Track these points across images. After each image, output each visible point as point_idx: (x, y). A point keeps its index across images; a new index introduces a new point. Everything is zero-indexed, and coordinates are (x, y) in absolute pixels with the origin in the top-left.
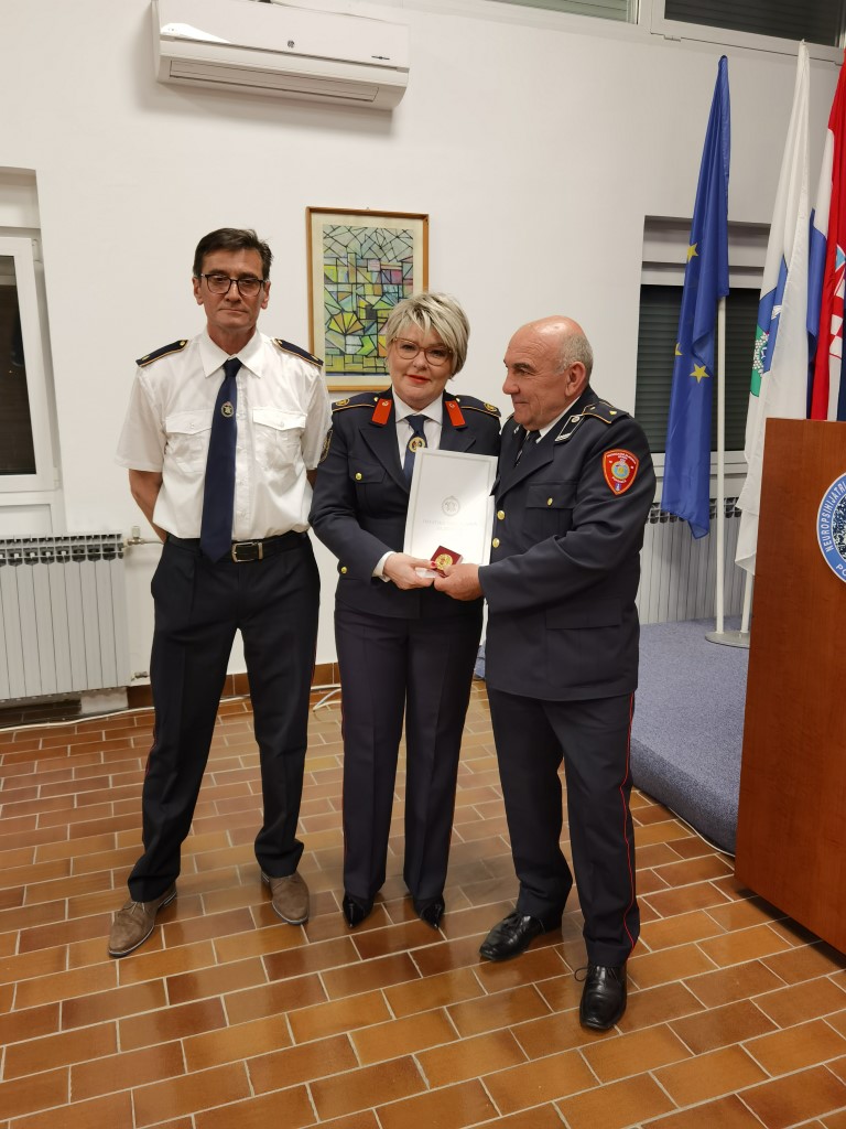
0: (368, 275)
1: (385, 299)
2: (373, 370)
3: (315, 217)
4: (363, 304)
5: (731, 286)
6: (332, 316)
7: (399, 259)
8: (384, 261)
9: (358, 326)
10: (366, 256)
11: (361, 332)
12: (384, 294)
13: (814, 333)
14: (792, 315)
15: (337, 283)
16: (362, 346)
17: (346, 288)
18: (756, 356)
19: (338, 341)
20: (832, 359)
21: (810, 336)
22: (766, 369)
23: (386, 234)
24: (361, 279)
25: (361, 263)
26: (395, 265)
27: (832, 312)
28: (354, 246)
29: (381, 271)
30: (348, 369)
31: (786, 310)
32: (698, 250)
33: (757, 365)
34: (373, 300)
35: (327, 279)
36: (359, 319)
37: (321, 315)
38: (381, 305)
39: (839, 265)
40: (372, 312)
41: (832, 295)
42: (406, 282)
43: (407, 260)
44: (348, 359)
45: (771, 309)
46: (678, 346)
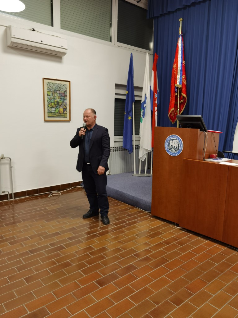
0: (57, 94)
1: (61, 100)
2: (58, 116)
3: (45, 80)
4: (56, 101)
5: (135, 99)
6: (49, 104)
7: (64, 90)
8: (61, 91)
9: (55, 106)
10: (57, 90)
11: (55, 107)
12: (61, 99)
13: (152, 110)
14: (148, 106)
15: (50, 96)
16: (56, 111)
17: (52, 97)
18: (141, 115)
19: (50, 109)
20: (156, 116)
21: (151, 110)
22: (144, 117)
23: (61, 85)
24: (55, 95)
25: (55, 91)
26: (63, 92)
27: (155, 106)
28: (54, 87)
29: (60, 93)
30: (53, 116)
31: (147, 105)
32: (128, 92)
33: (142, 116)
34: (58, 100)
35: (48, 95)
36: (55, 104)
37: (46, 103)
38: (60, 101)
39: (156, 97)
40: (58, 103)
41: (155, 103)
42: (65, 96)
43: (66, 91)
44: (53, 114)
45: (144, 105)
46: (125, 112)
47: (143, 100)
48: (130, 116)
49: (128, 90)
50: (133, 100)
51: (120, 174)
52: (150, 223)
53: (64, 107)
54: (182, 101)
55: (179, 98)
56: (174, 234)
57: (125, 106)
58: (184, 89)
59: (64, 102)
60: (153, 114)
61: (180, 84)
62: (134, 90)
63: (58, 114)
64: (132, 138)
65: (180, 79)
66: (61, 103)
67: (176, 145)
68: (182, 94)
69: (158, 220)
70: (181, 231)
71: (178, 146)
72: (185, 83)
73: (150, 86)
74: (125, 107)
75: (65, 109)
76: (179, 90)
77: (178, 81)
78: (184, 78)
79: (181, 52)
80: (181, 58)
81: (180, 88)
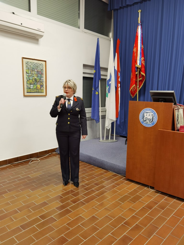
0: (35, 72)
2: (36, 92)
3: (24, 59)
4: (34, 78)
6: (28, 80)
8: (38, 69)
9: (33, 83)
12: (38, 76)
14: (113, 83)
15: (29, 74)
16: (34, 87)
18: (107, 90)
19: (29, 86)
20: (119, 91)
21: (115, 87)
22: (109, 92)
23: (38, 64)
24: (33, 73)
25: (33, 69)
26: (40, 70)
27: (118, 83)
28: (32, 66)
29: (37, 72)
30: (31, 91)
32: (96, 71)
33: (107, 92)
34: (36, 77)
35: (27, 73)
36: (33, 81)
37: (25, 80)
39: (119, 75)
40: (36, 80)
41: (118, 80)
42: (42, 74)
43: (42, 70)
44: (31, 89)
45: (109, 82)
46: (93, 88)
47: (108, 78)
48: (97, 92)
49: (96, 69)
50: (99, 78)
52: (127, 186)
53: (41, 84)
55: (138, 77)
56: (152, 197)
57: (93, 83)
58: (143, 69)
59: (41, 79)
60: (117, 89)
61: (140, 65)
62: (101, 70)
63: (35, 90)
64: (99, 109)
65: (140, 61)
66: (38, 80)
67: (150, 117)
68: (142, 73)
69: (133, 183)
70: (156, 193)
71: (153, 118)
72: (144, 64)
73: (114, 67)
75: (42, 86)
77: (138, 62)
78: (143, 60)
79: (141, 38)
80: (140, 43)
81: (139, 68)
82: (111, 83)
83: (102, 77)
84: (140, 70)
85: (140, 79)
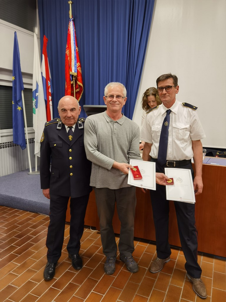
13: (46, 99)
14: (41, 95)
18: (33, 104)
20: (50, 106)
22: (37, 107)
27: (49, 96)
32: (15, 78)
33: (34, 107)
39: (49, 85)
41: (49, 92)
45: (36, 94)
46: (13, 101)
47: (34, 88)
48: (20, 106)
49: (15, 75)
50: (22, 88)
51: (11, 174)
54: (78, 90)
55: (74, 87)
57: (12, 94)
58: (79, 78)
60: (48, 104)
61: (75, 72)
62: (23, 76)
64: (24, 131)
65: (75, 67)
68: (78, 82)
72: (80, 71)
73: (42, 73)
74: (12, 96)
76: (74, 78)
77: (73, 68)
78: (79, 66)
79: (74, 38)
80: (74, 44)
81: (75, 77)
82: (38, 95)
83: (25, 86)
84: (76, 78)
85: (77, 90)
